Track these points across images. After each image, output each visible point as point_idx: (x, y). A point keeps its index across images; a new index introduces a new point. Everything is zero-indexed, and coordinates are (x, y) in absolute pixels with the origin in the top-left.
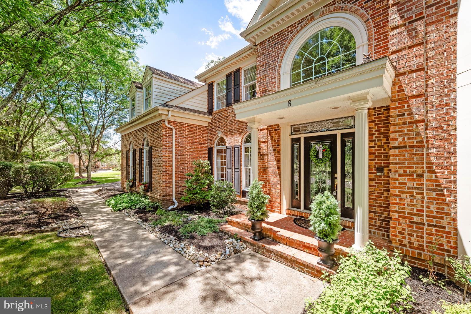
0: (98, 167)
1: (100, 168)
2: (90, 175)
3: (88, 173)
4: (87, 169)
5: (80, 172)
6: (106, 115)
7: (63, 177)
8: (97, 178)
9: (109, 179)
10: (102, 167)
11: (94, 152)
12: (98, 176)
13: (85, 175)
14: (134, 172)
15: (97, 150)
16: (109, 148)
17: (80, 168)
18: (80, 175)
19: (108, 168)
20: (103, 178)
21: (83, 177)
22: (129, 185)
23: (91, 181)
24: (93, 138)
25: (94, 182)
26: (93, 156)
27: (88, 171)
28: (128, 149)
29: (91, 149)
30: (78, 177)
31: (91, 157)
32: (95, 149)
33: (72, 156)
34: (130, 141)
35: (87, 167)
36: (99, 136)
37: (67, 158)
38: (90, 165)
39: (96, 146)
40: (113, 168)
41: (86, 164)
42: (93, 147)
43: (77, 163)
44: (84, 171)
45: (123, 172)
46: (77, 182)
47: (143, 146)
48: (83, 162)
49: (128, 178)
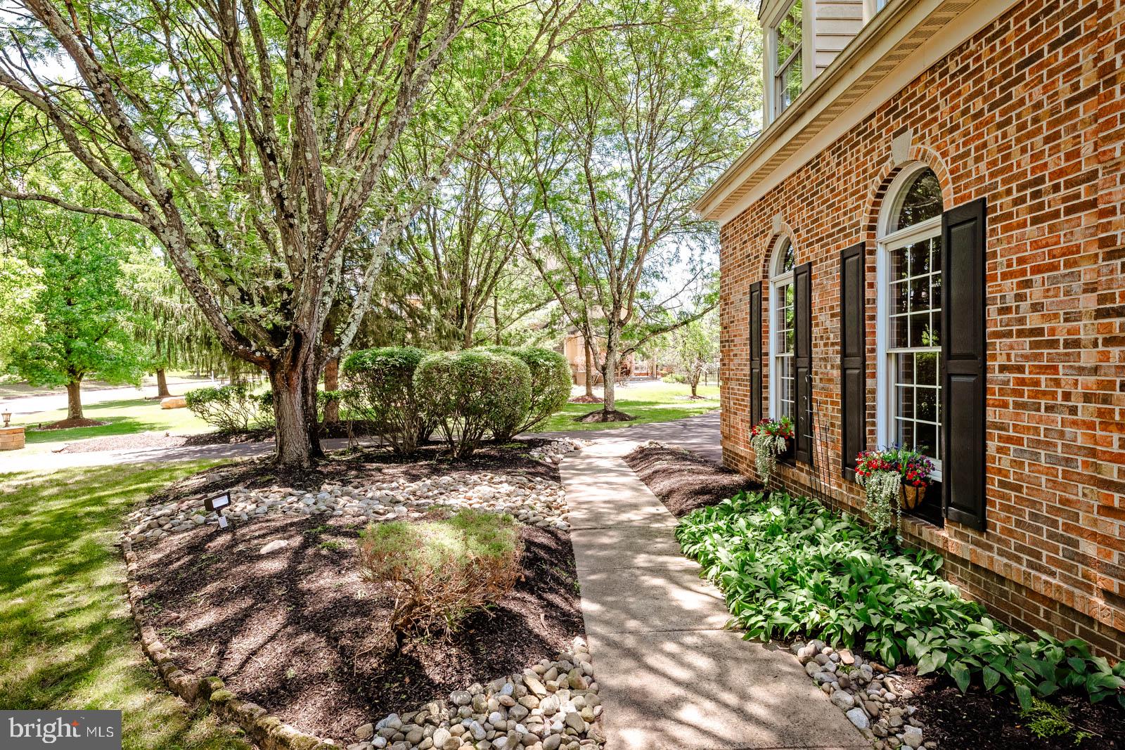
0: (628, 373)
1: (633, 376)
2: (612, 393)
3: (606, 386)
4: (604, 374)
5: (588, 385)
6: (651, 200)
7: (541, 398)
8: (627, 403)
9: (657, 407)
10: (638, 372)
11: (621, 324)
12: (630, 399)
13: (599, 392)
14: (801, 389)
15: (629, 315)
16: (660, 309)
17: (588, 371)
18: (589, 394)
19: (652, 375)
20: (644, 403)
21: (596, 400)
22: (772, 450)
23: (615, 412)
24: (619, 279)
25: (622, 417)
26: (617, 334)
27: (605, 381)
28: (758, 277)
29: (612, 314)
30: (582, 399)
31: (613, 337)
32: (623, 314)
33: (570, 339)
34: (776, 230)
35: (604, 368)
36: (633, 270)
37: (562, 344)
38: (611, 362)
39: (625, 303)
40: (663, 375)
41: (602, 362)
42: (617, 306)
43: (581, 359)
44: (597, 383)
45: (733, 384)
46: (581, 414)
47: (872, 228)
48: (595, 354)
49: (757, 415)
